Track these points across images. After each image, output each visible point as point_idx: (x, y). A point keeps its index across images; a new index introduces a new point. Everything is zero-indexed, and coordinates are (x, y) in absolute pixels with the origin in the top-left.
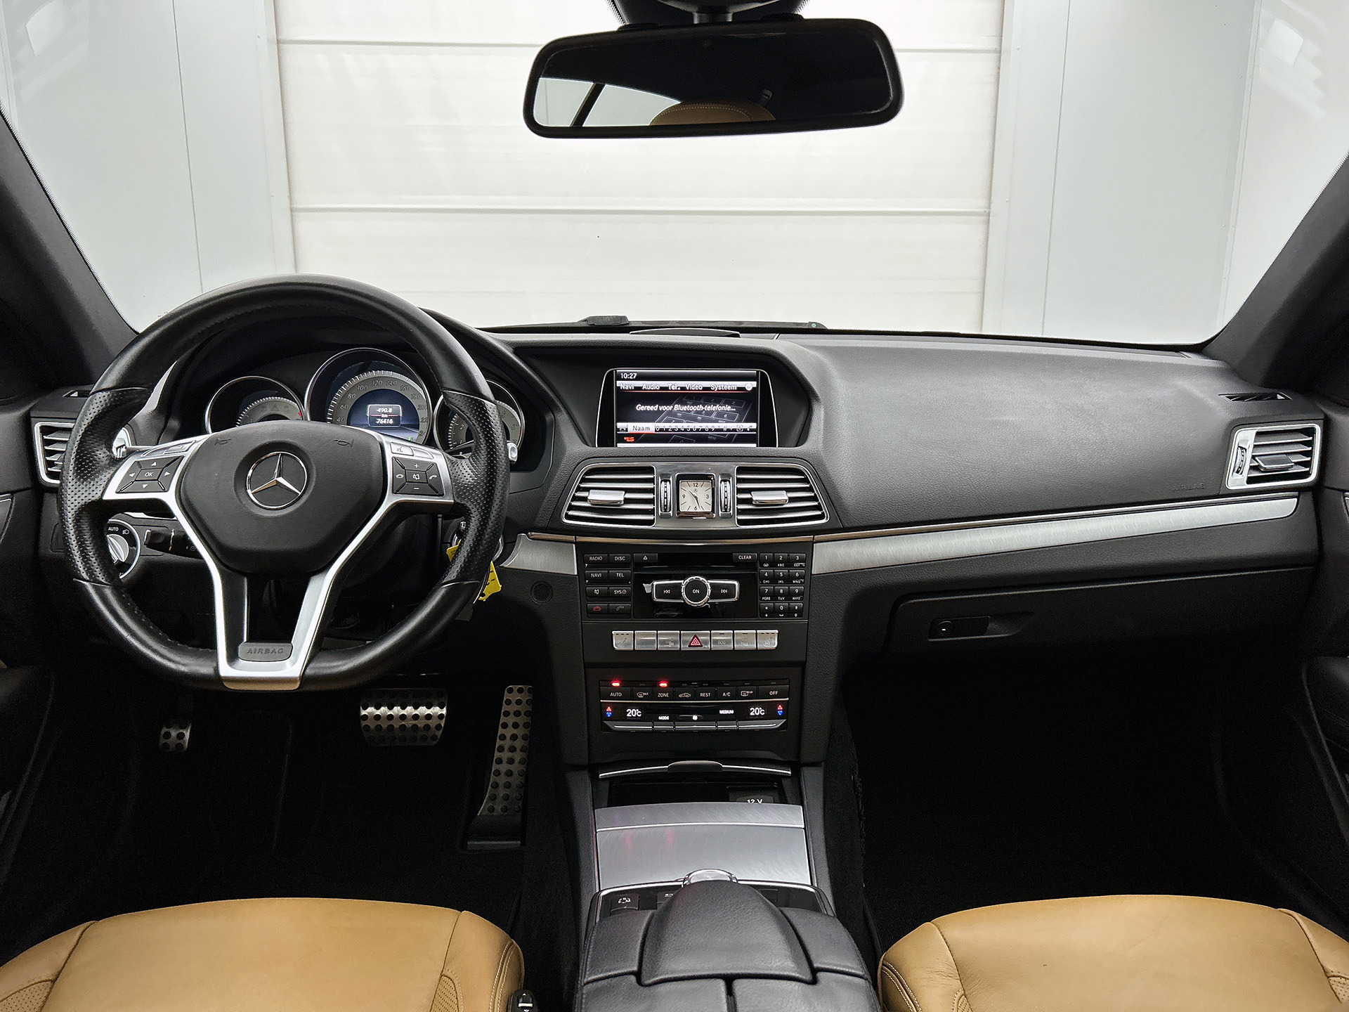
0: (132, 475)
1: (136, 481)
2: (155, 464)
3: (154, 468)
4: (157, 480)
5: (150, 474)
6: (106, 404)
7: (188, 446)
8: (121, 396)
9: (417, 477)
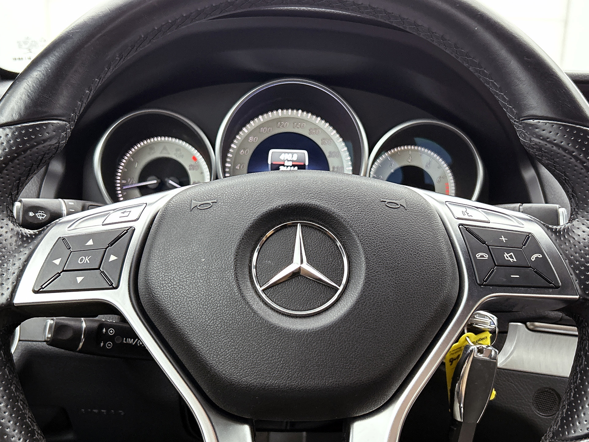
0: (57, 262)
1: (63, 271)
2: (90, 243)
3: (90, 249)
4: (99, 269)
5: (87, 260)
6: (11, 146)
7: (138, 210)
8: (25, 135)
9: (511, 256)
